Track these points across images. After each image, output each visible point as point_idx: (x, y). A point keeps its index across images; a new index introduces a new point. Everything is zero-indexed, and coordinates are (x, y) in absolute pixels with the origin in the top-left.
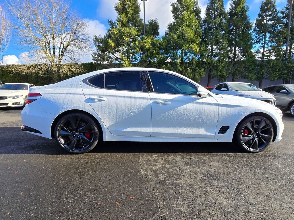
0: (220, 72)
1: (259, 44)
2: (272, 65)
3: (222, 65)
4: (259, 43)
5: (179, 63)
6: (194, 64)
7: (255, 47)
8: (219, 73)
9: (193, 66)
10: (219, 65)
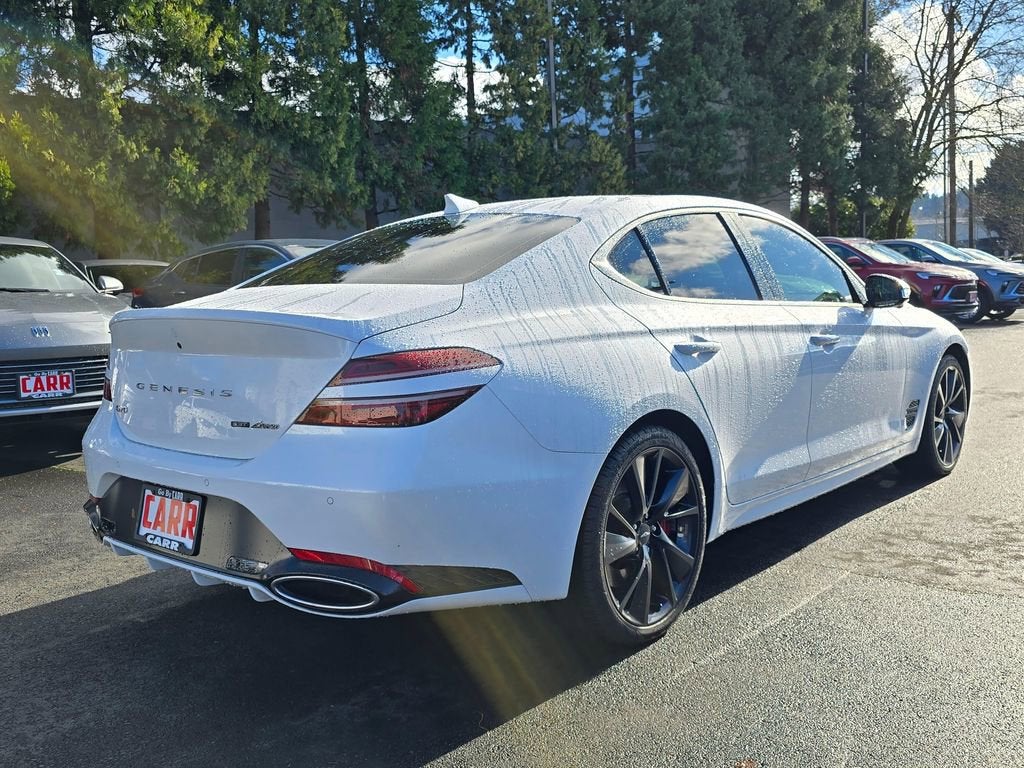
0: (334, 175)
1: (456, 50)
2: (521, 155)
3: (337, 142)
4: (452, 49)
5: (115, 111)
6: (201, 123)
7: (447, 66)
8: (329, 185)
9: (194, 134)
10: (322, 138)
